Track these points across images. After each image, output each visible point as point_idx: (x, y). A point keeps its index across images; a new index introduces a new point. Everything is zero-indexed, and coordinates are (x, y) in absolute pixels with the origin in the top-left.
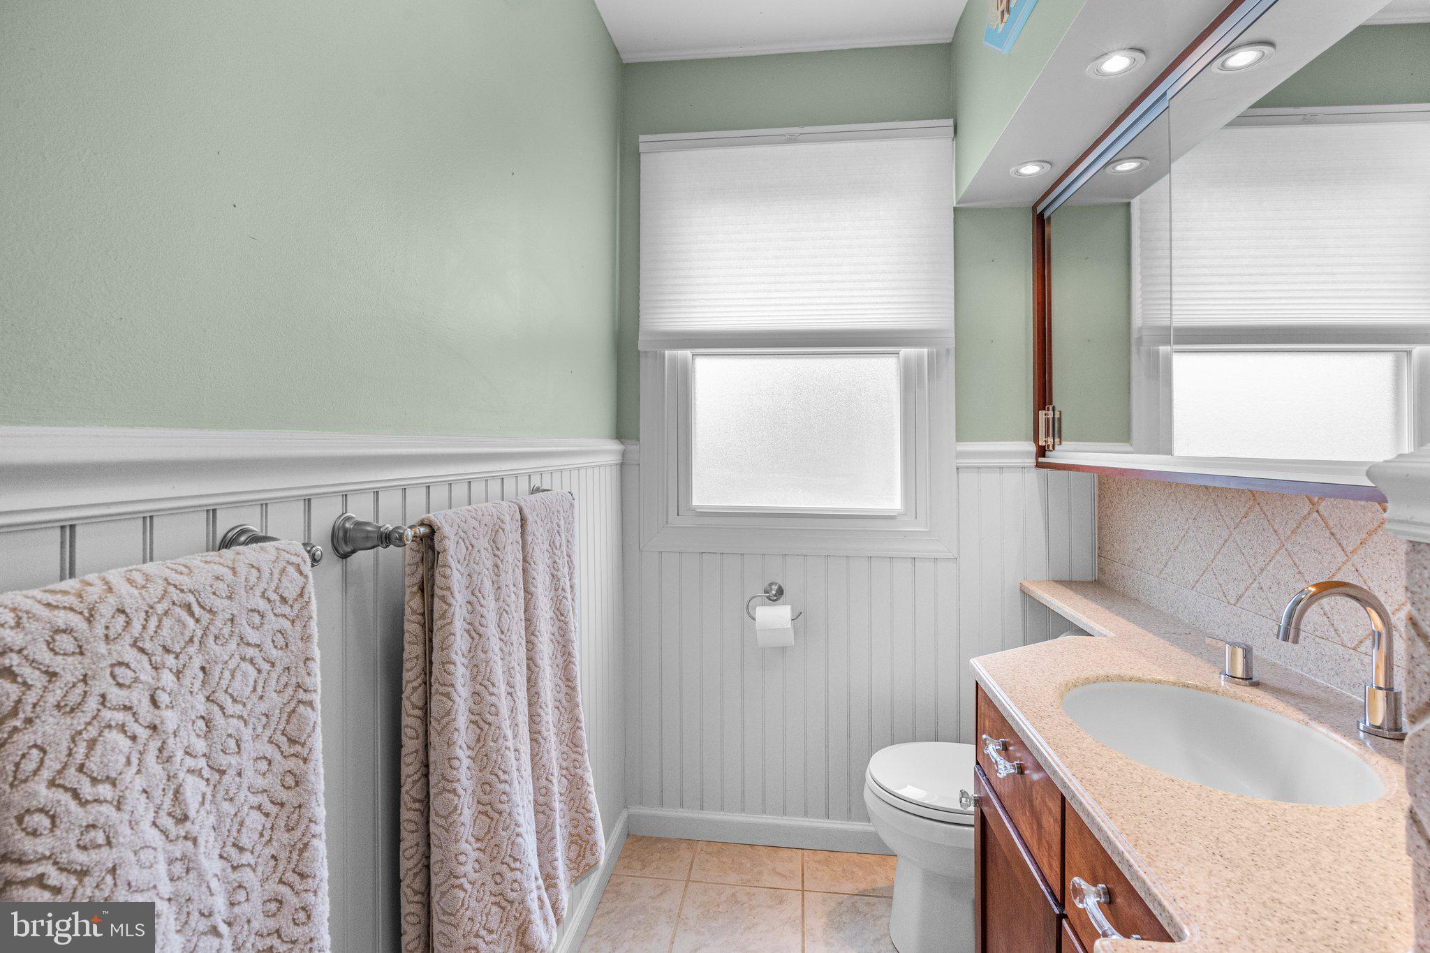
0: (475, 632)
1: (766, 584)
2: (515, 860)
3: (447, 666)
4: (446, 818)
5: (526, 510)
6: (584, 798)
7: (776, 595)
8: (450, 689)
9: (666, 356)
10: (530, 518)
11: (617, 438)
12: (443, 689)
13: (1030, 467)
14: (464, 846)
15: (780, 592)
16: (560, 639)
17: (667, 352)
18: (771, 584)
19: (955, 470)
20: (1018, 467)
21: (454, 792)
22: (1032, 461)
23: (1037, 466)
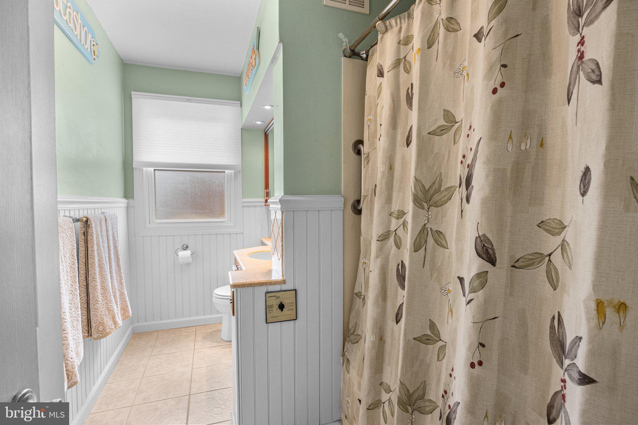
0: (98, 246)
1: (182, 245)
2: (111, 301)
3: (93, 251)
4: (94, 287)
5: (106, 217)
6: (125, 298)
7: (186, 248)
8: (94, 257)
9: (144, 170)
10: (108, 219)
11: (125, 198)
12: (92, 257)
13: (263, 206)
14: (99, 294)
15: (187, 247)
16: (116, 254)
17: (144, 168)
18: (184, 245)
19: (242, 207)
20: (260, 206)
21: (96, 281)
22: (264, 204)
23: (265, 205)
